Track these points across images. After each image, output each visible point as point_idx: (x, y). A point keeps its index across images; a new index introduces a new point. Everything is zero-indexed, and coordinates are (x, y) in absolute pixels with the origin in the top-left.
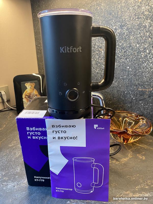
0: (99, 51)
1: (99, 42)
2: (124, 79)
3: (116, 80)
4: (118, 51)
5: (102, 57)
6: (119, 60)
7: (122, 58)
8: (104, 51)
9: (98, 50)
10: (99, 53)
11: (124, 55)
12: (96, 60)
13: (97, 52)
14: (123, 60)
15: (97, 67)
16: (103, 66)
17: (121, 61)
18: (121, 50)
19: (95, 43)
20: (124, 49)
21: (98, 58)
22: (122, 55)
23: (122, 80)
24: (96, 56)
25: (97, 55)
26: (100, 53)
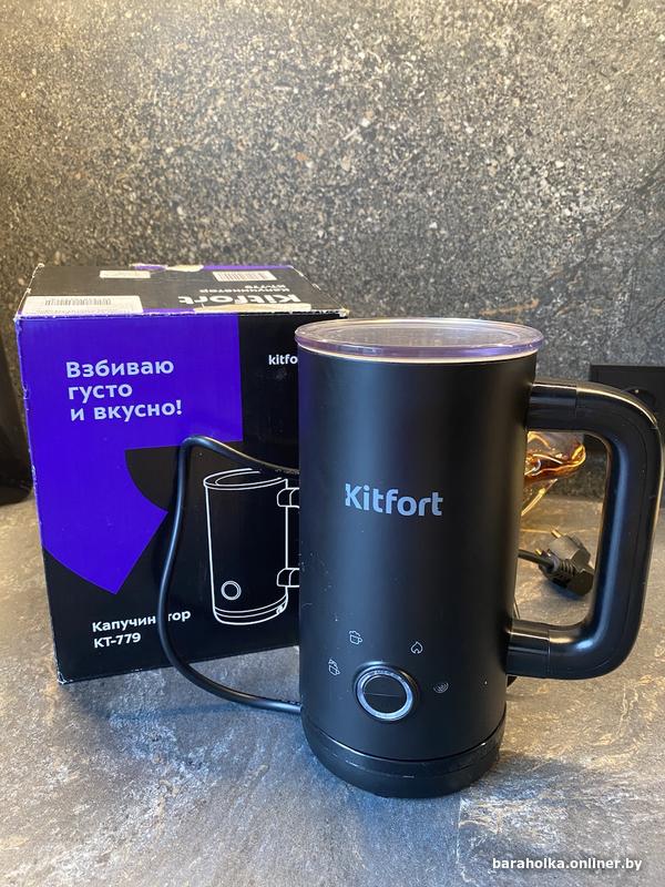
0: (293, 163)
1: (290, 121)
2: (415, 279)
3: (379, 289)
4: (383, 158)
5: (309, 188)
6: (389, 196)
7: (401, 188)
8: (314, 160)
9: (287, 156)
10: (288, 173)
11: (412, 174)
12: (279, 206)
13: (282, 169)
14: (410, 195)
15: (283, 239)
16: (313, 229)
17: (399, 201)
18: (397, 151)
19: (270, 127)
20: (411, 148)
21: (289, 196)
22: (404, 175)
23: (410, 284)
24: (276, 186)
25: (282, 184)
26: (298, 169)
